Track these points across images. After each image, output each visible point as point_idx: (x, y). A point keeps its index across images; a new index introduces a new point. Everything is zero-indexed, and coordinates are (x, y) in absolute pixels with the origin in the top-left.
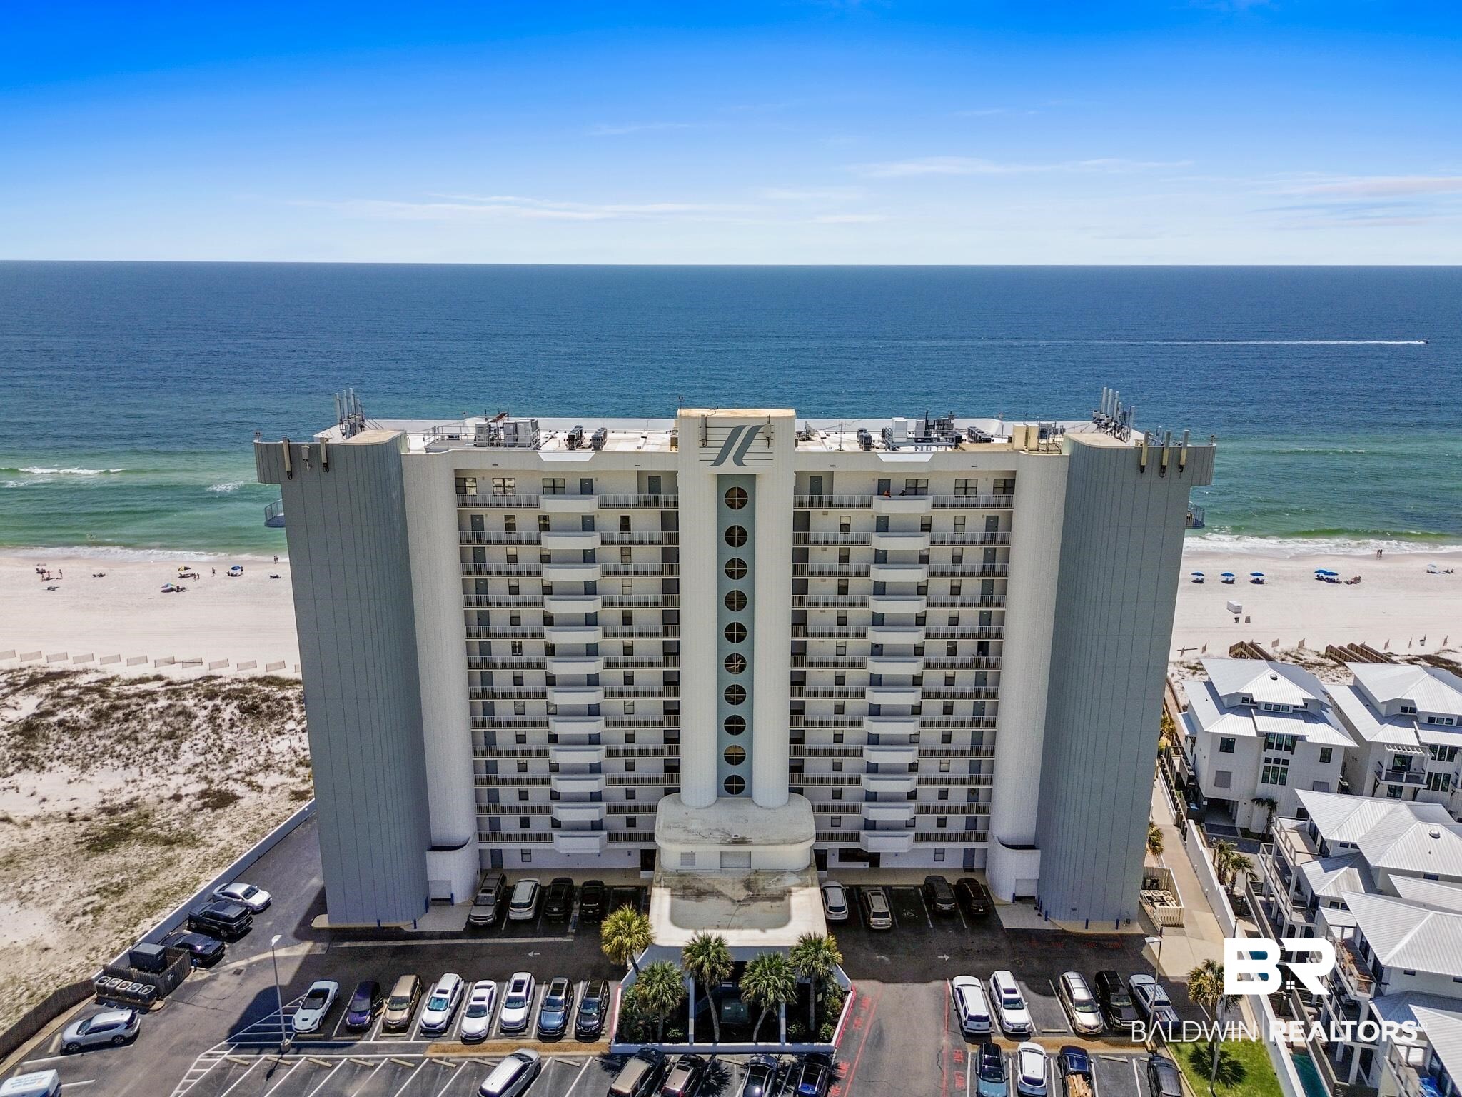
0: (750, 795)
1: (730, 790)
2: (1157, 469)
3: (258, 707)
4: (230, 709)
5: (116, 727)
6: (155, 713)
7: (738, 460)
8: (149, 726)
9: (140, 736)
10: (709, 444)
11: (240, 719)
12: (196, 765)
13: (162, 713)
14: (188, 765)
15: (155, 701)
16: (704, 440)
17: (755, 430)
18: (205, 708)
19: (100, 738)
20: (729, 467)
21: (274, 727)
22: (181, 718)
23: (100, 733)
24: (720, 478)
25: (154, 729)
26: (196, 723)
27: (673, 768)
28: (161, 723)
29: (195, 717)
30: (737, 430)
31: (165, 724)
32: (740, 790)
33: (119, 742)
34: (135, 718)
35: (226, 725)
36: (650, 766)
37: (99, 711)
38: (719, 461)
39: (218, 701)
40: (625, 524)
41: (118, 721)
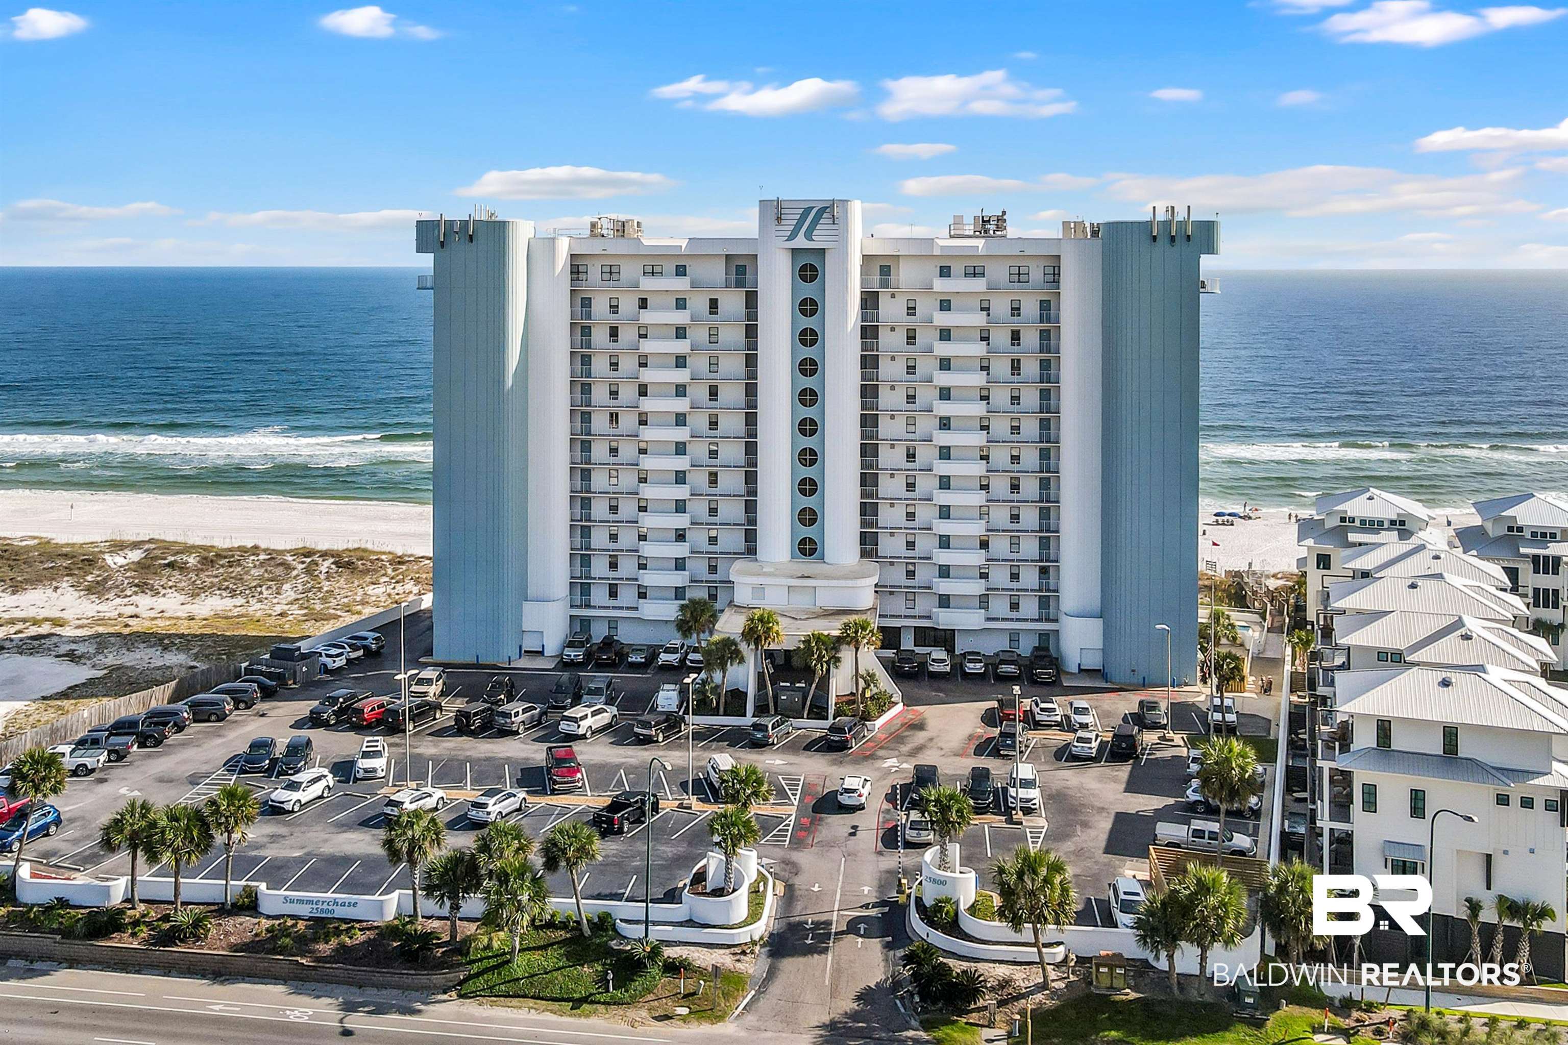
0: (822, 558)
1: (803, 552)
2: (1167, 240)
7: (809, 236)
10: (783, 222)
14: (290, 599)
16: (779, 219)
17: (823, 210)
20: (801, 242)
24: (795, 252)
30: (808, 210)
32: (813, 552)
38: (791, 238)
40: (714, 304)
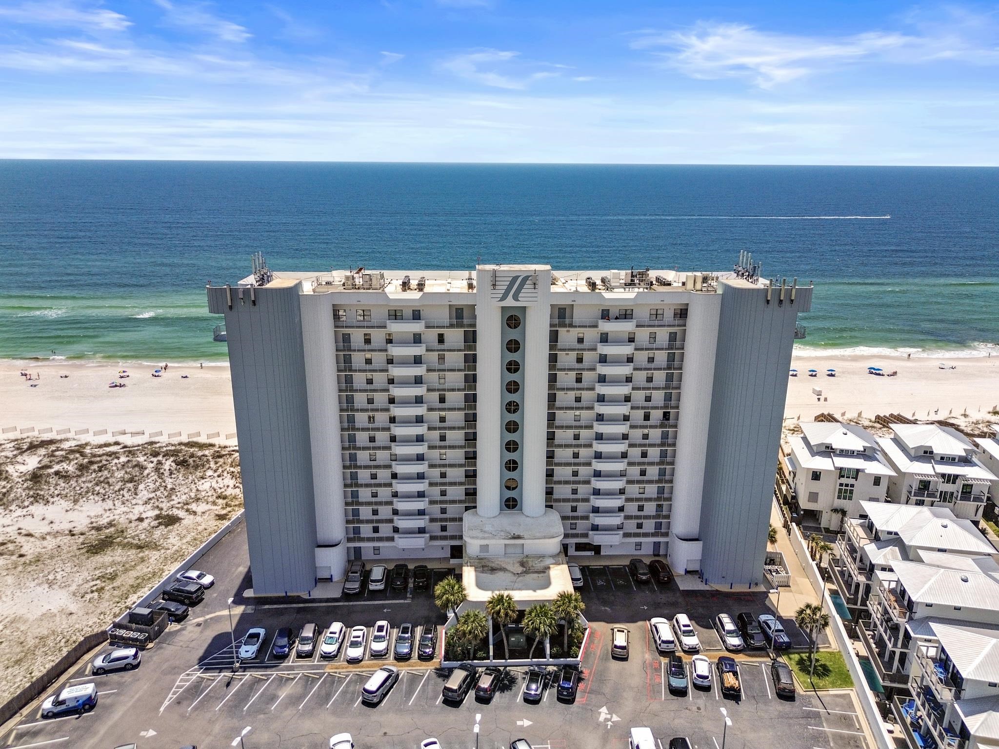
0: (521, 510)
1: (508, 506)
2: (777, 302)
3: (187, 461)
4: (169, 463)
5: (94, 475)
6: (119, 466)
7: (516, 298)
8: (116, 474)
9: (111, 480)
10: (497, 287)
11: (176, 469)
12: (150, 499)
13: (123, 465)
14: (145, 499)
15: (118, 458)
16: (494, 285)
17: (526, 278)
18: (152, 462)
19: (84, 482)
20: (510, 302)
21: (199, 474)
22: (137, 469)
23: (84, 479)
24: (503, 309)
25: (119, 476)
26: (146, 472)
27: (472, 494)
28: (124, 472)
29: (146, 468)
30: (515, 279)
31: (126, 472)
32: (514, 506)
33: (97, 484)
34: (106, 469)
35: (167, 473)
36: (457, 493)
37: (81, 465)
38: (503, 299)
39: (160, 458)
40: (441, 339)
41: (95, 471)
